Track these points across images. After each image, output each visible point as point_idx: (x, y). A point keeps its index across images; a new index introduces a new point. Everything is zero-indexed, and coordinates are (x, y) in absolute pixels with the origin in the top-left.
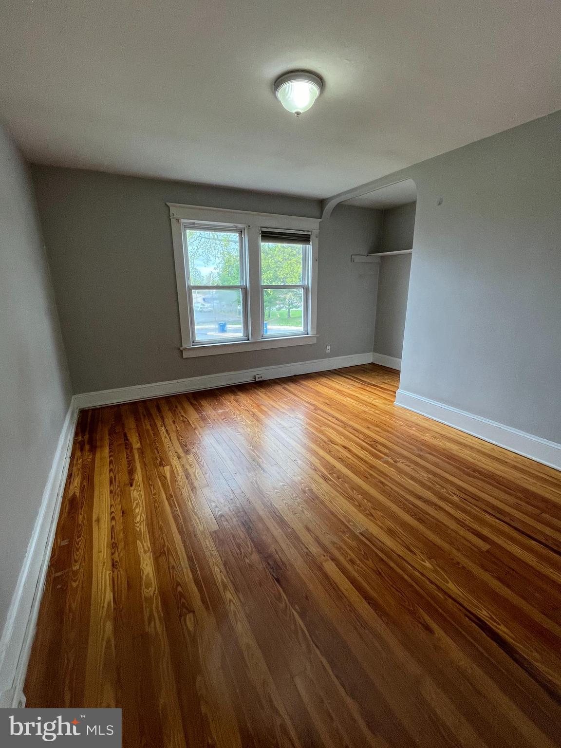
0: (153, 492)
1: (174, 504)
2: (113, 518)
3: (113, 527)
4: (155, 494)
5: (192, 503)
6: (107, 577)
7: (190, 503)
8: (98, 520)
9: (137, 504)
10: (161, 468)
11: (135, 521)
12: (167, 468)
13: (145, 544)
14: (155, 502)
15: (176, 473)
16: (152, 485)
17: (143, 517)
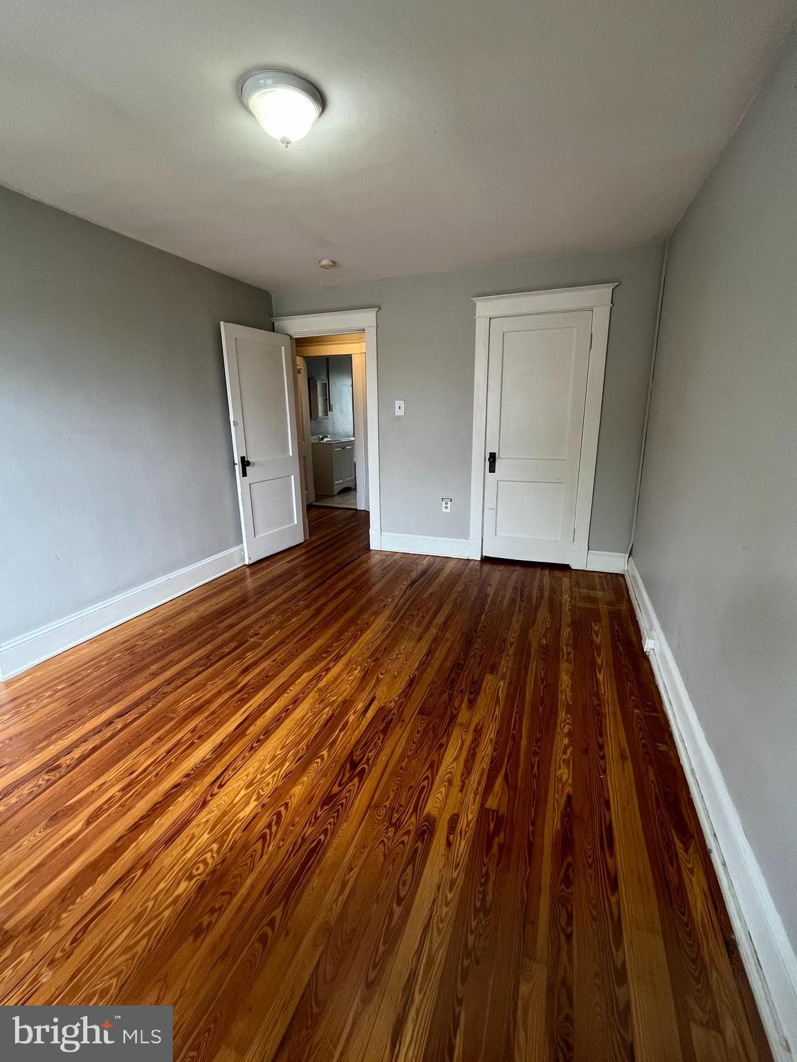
0: (537, 759)
1: (515, 723)
2: (601, 747)
3: (601, 735)
4: (536, 754)
5: (494, 713)
6: (603, 689)
7: (497, 713)
8: (623, 758)
9: (565, 752)
10: (503, 810)
11: (571, 727)
12: (492, 803)
13: (564, 697)
14: (538, 740)
15: (485, 777)
16: (535, 776)
17: (561, 728)
